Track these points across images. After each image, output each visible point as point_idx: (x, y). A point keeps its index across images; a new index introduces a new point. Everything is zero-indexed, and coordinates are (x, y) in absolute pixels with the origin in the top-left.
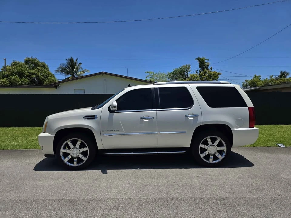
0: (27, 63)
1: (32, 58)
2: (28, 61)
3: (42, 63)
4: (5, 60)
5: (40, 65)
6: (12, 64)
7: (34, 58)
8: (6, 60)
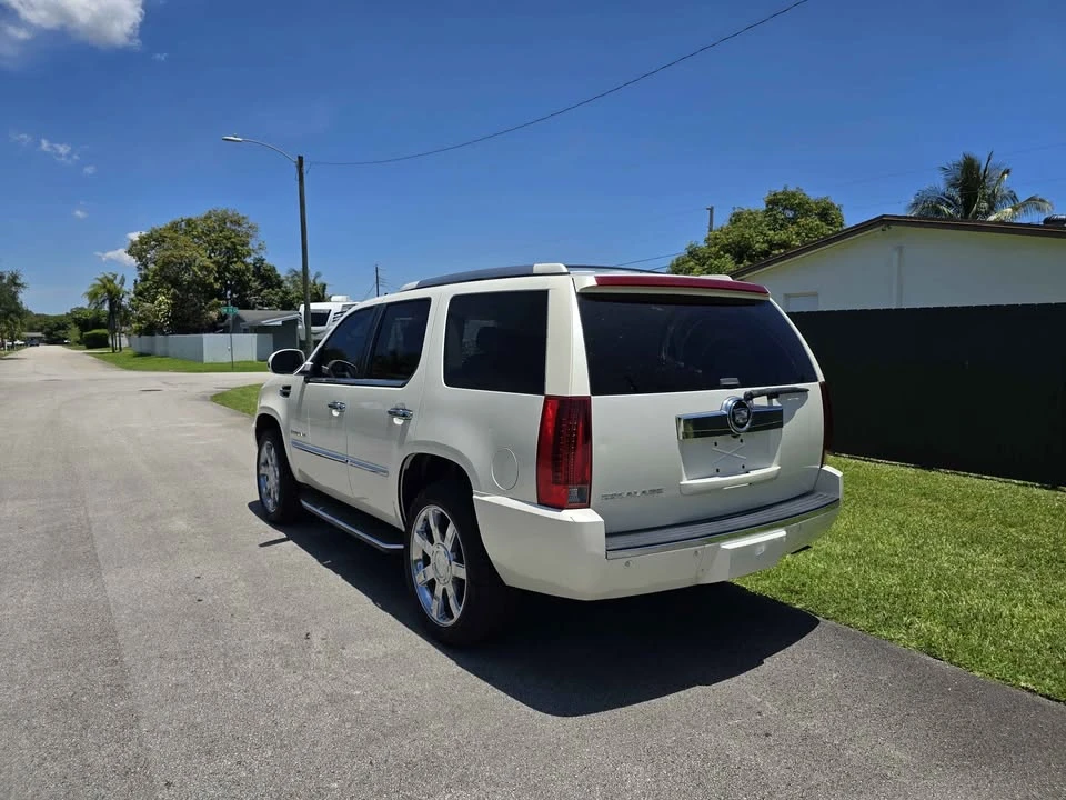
0: (771, 210)
1: (784, 193)
2: (773, 202)
3: (817, 204)
4: (711, 210)
5: (807, 213)
6: (731, 220)
7: (792, 189)
8: (715, 210)
